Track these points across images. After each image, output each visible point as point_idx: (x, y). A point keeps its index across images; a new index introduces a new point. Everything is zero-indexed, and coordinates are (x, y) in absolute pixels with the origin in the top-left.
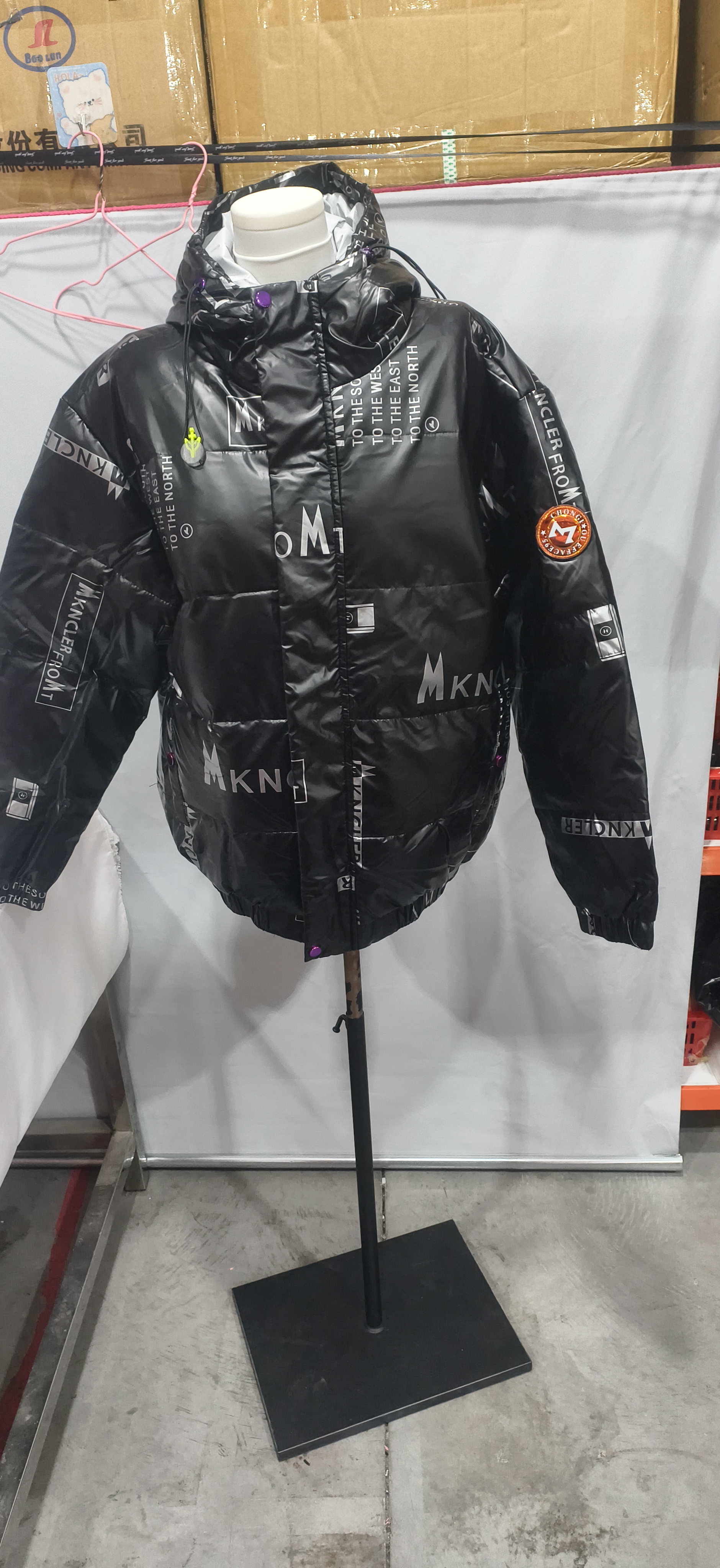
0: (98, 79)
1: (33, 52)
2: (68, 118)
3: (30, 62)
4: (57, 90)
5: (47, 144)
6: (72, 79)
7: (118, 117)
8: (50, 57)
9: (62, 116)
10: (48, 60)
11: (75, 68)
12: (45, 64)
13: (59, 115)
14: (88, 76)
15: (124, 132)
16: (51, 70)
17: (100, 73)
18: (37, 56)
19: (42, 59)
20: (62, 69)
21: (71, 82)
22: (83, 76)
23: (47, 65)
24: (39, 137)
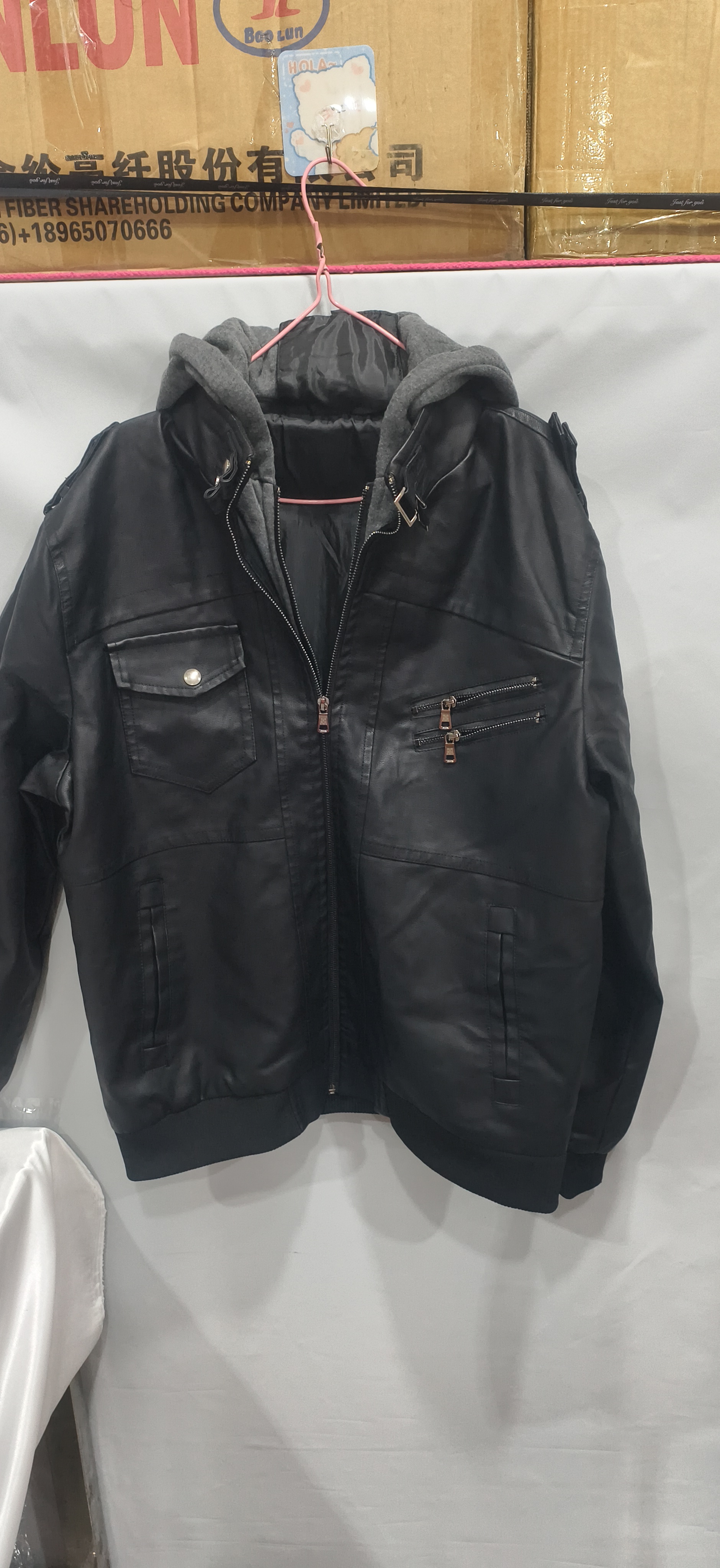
0: (358, 70)
1: (258, 26)
2: (302, 129)
3: (252, 41)
4: (291, 86)
5: (265, 171)
6: (317, 69)
7: (382, 132)
8: (286, 34)
9: (295, 127)
10: (281, 39)
11: (322, 53)
12: (276, 44)
13: (290, 124)
14: (342, 66)
15: (390, 155)
16: (285, 55)
17: (362, 62)
18: (264, 32)
19: (272, 37)
20: (302, 53)
21: (315, 74)
22: (334, 66)
23: (279, 47)
24: (254, 159)
